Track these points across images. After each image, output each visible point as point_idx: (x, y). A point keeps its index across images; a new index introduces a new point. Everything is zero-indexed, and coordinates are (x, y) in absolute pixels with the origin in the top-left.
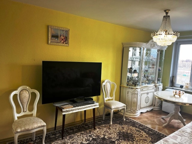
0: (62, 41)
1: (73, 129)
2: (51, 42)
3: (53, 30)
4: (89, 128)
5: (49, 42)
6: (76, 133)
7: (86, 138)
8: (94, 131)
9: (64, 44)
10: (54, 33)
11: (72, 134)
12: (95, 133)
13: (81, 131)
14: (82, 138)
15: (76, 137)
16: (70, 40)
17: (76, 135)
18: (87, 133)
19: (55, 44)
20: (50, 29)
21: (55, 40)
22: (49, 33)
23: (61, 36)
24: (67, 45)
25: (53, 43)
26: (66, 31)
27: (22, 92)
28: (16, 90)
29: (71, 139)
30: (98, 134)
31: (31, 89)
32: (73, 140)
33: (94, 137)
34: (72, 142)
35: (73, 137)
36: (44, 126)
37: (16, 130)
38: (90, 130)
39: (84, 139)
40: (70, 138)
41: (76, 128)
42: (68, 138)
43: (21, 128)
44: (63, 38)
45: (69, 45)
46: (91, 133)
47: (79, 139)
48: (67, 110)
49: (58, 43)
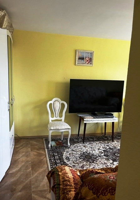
0: (87, 62)
1: (93, 138)
2: (78, 63)
3: (79, 54)
4: (108, 140)
5: (76, 63)
6: (95, 141)
7: (104, 146)
8: (112, 143)
9: (89, 65)
10: (81, 56)
11: (92, 141)
12: (113, 144)
13: (100, 141)
14: (100, 145)
15: (95, 144)
16: (94, 61)
17: (95, 143)
18: (105, 143)
19: (81, 65)
20: (77, 52)
21: (81, 61)
22: (77, 56)
23: (86, 58)
24: (91, 65)
25: (79, 64)
26: (91, 53)
27: (55, 103)
28: (51, 100)
29: (90, 145)
30: (116, 146)
31: (62, 100)
32: (92, 145)
33: (111, 147)
34: (91, 146)
35: (92, 143)
36: (69, 129)
37: (50, 128)
38: (109, 141)
39: (102, 147)
40: (90, 143)
41: (96, 138)
42: (88, 143)
43: (53, 127)
44: (88, 59)
45: (92, 65)
46: (109, 144)
47: (97, 146)
48: (88, 119)
49: (83, 64)
